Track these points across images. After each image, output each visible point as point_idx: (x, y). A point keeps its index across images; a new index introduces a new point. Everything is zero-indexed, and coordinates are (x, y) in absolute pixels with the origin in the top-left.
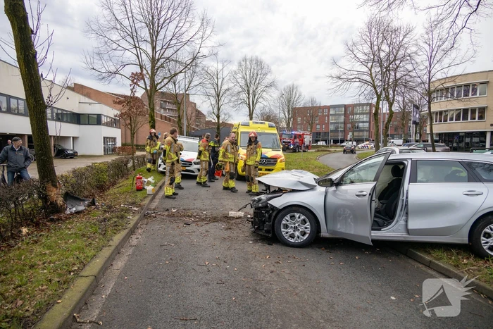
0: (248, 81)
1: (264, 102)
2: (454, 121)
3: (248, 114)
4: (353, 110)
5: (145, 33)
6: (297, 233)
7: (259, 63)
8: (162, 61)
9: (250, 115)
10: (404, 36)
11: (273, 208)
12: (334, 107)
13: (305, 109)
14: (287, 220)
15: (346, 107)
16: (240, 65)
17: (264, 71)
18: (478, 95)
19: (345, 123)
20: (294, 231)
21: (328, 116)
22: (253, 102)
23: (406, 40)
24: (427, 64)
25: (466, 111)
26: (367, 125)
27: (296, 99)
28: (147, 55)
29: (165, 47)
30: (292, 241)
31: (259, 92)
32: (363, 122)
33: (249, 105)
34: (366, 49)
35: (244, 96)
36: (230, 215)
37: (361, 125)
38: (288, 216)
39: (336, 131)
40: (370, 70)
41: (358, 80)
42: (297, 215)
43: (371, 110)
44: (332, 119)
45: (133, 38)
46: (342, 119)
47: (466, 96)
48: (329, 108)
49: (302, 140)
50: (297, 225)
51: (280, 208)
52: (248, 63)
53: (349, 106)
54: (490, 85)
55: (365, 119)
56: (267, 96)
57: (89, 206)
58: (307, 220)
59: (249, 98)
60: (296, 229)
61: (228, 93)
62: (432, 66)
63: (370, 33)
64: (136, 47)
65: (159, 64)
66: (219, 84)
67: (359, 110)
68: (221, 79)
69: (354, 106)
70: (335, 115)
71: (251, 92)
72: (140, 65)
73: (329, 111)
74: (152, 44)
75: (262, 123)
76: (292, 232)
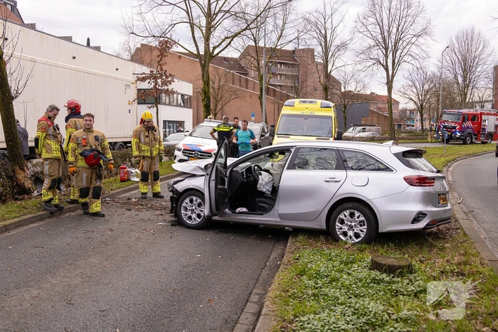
14: (186, 203)
20: (192, 213)
30: (190, 223)
38: (187, 199)
49: (480, 124)
50: (194, 208)
51: (181, 191)
58: (202, 203)
72: (190, 23)
75: (311, 102)
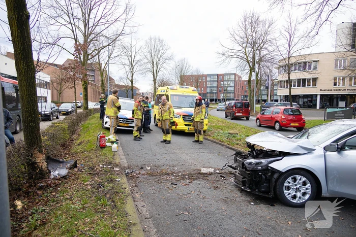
0: (153, 55)
1: (164, 71)
2: (296, 87)
3: (153, 79)
4: (223, 78)
5: (78, 12)
6: (299, 194)
7: (161, 41)
8: (93, 36)
9: (154, 80)
10: (269, 27)
11: (274, 171)
12: (210, 75)
13: (192, 76)
14: (289, 182)
15: (218, 75)
16: (147, 43)
17: (165, 48)
18: (312, 70)
19: (217, 87)
20: (296, 192)
21: (206, 82)
22: (156, 71)
23: (270, 29)
24: (287, 46)
25: (304, 80)
26: (232, 89)
27: (186, 69)
28: (81, 31)
29: (95, 25)
30: (295, 201)
31: (161, 64)
32: (230, 87)
33: (153, 73)
34: (243, 34)
35: (150, 66)
36: (202, 172)
37: (228, 88)
38: (290, 178)
39: (211, 93)
40: (245, 50)
41: (235, 56)
42: (298, 177)
43: (235, 78)
44: (209, 84)
45: (69, 16)
46: (215, 84)
47: (305, 70)
48: (206, 76)
50: (298, 186)
51: (284, 171)
52: (153, 41)
53: (221, 75)
54: (319, 62)
55: (231, 85)
56: (167, 67)
57: (70, 168)
58: (308, 181)
59: (153, 68)
60: (298, 190)
61: (139, 63)
62: (291, 48)
63: (245, 22)
64: (71, 24)
65: (91, 38)
66: (133, 57)
67: (226, 78)
68: (134, 53)
69: (223, 75)
70: (210, 81)
71: (155, 63)
72: (75, 39)
73: (206, 78)
74: (84, 22)
75: (186, 88)
76: (294, 193)
